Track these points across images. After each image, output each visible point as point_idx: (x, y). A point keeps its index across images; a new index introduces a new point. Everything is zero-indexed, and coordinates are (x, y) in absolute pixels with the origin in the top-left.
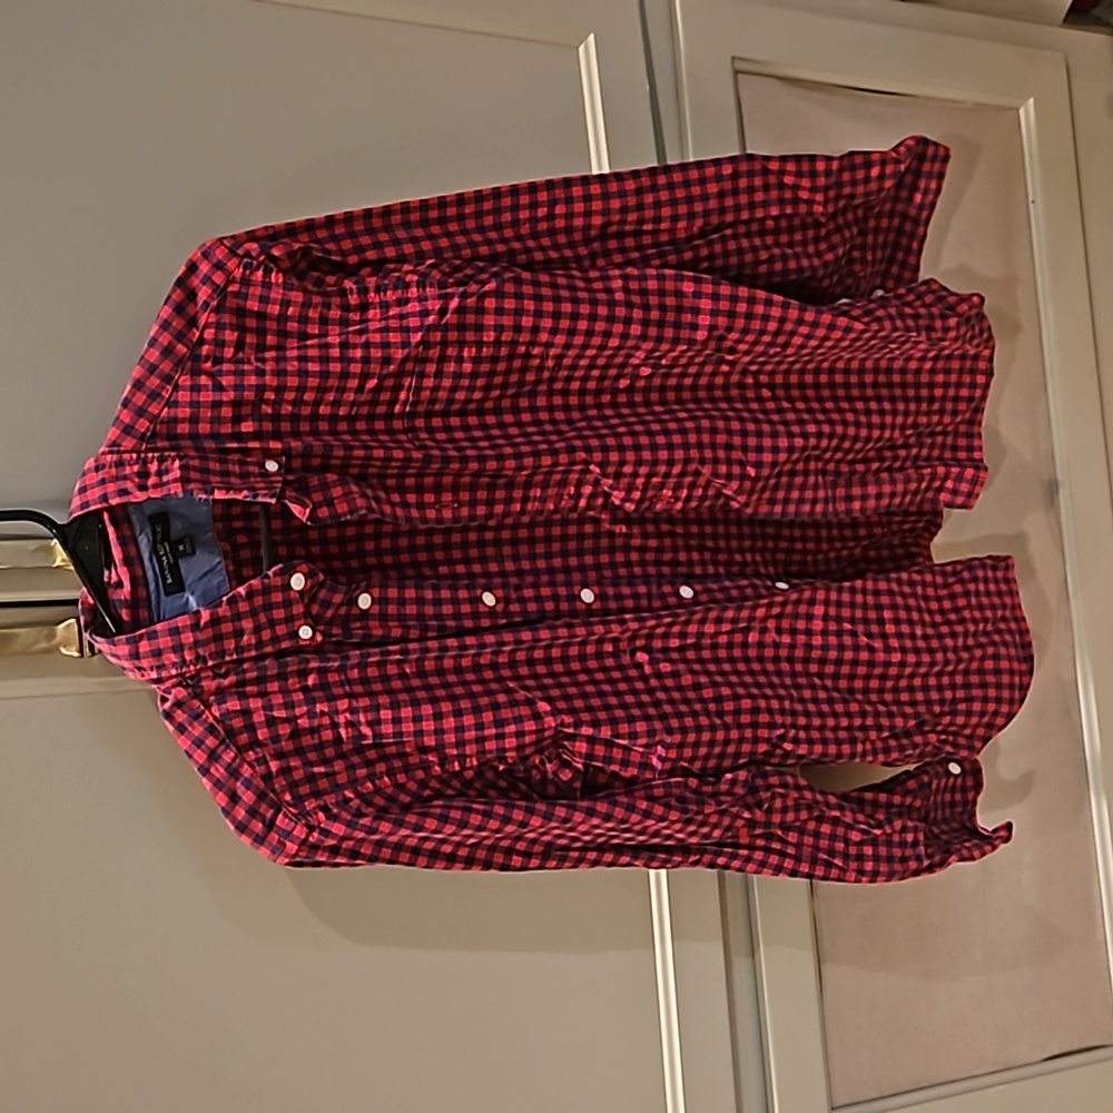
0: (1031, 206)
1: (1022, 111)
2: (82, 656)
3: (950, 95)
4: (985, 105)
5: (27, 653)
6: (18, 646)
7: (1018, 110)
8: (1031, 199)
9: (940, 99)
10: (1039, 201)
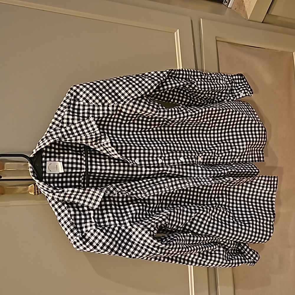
2: (35, 195)
4: (284, 51)
5: (20, 193)
6: (18, 191)
7: (293, 53)
9: (272, 50)
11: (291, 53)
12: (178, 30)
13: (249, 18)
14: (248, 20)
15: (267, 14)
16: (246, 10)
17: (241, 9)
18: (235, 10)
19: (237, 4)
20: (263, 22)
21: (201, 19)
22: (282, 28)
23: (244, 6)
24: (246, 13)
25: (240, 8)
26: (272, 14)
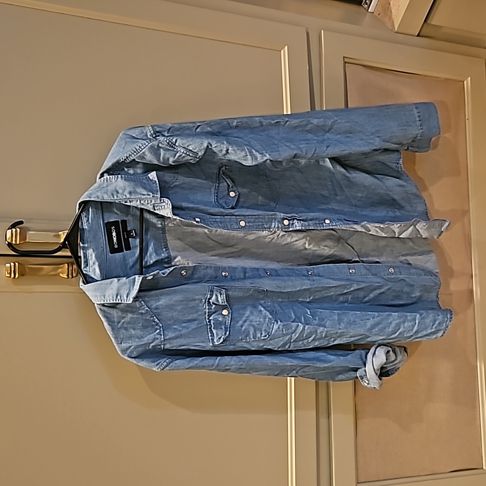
0: (467, 121)
1: (465, 82)
2: (68, 278)
3: (435, 75)
4: (450, 79)
5: (47, 275)
6: (44, 272)
7: (464, 82)
8: (467, 118)
9: (430, 76)
10: (470, 119)
11: (462, 83)
12: (287, 47)
13: (396, 29)
14: (396, 32)
15: (426, 24)
16: (393, 16)
17: (387, 16)
18: (379, 17)
19: (382, 7)
20: (418, 35)
21: (322, 31)
22: (449, 44)
23: (391, 11)
24: (393, 22)
25: (385, 14)
26: (432, 23)
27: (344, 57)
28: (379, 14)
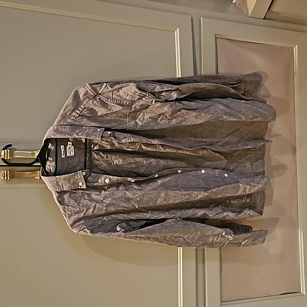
0: (295, 73)
1: (294, 48)
2: (40, 179)
3: (275, 44)
4: (284, 47)
6: (25, 176)
7: (293, 48)
9: (272, 45)
10: (297, 72)
11: (292, 49)
12: (178, 29)
13: (250, 15)
14: (250, 17)
15: (269, 11)
16: (248, 6)
17: (244, 6)
20: (264, 19)
21: (202, 18)
22: (283, 23)
23: (247, 3)
24: (248, 10)
26: (274, 10)
27: (215, 34)
28: (239, 5)
